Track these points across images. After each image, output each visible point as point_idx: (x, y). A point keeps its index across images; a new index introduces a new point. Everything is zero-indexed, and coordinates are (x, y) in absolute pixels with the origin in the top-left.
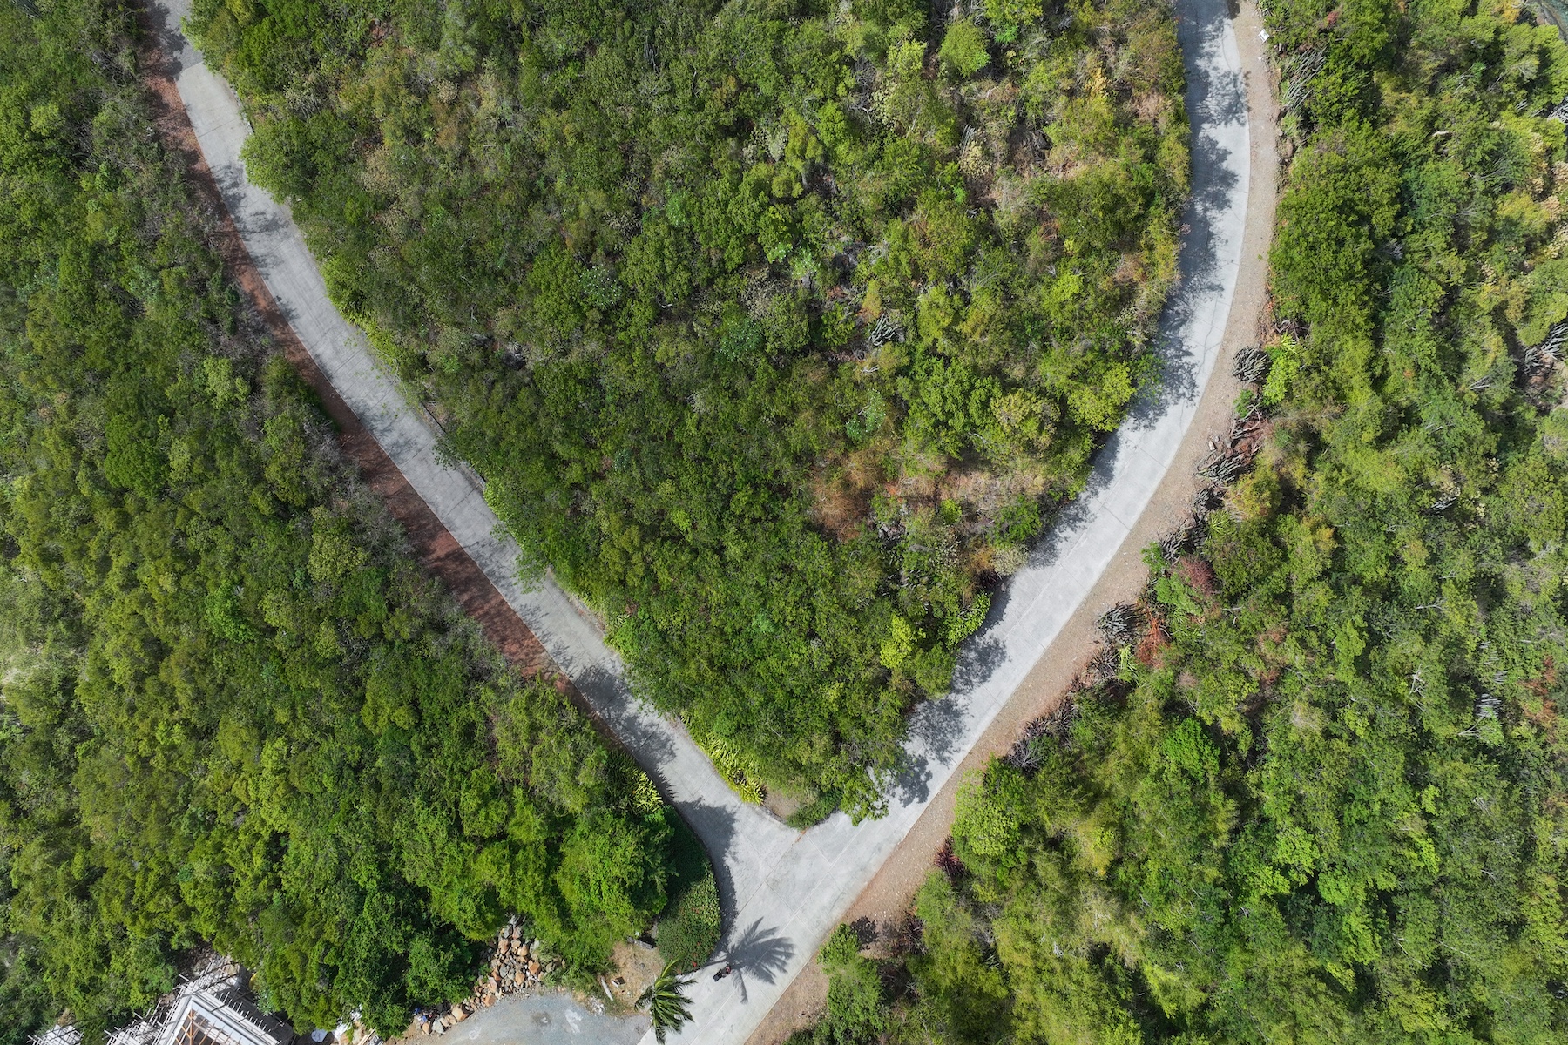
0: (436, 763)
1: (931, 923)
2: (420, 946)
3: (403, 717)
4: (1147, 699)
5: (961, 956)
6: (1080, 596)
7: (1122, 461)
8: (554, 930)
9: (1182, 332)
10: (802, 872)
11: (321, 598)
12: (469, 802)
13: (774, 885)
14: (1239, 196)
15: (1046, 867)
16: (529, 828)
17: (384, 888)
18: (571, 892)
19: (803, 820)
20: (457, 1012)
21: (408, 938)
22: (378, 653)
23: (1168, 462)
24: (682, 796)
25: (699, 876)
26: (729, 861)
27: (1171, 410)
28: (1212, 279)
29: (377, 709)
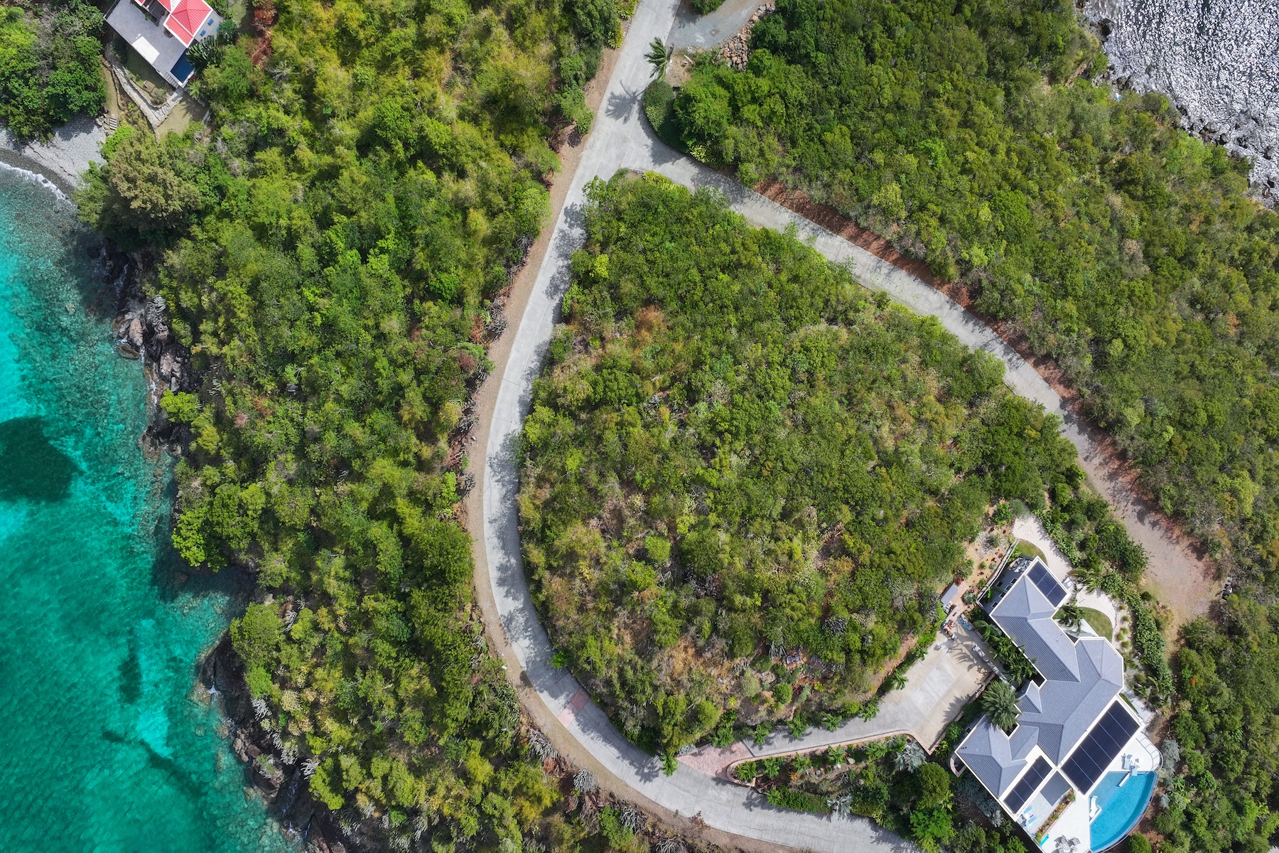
0: (803, 122)
1: (546, 152)
2: (782, 38)
3: (828, 137)
4: (472, 299)
5: (527, 144)
6: (518, 337)
7: (516, 411)
8: (722, 72)
9: (504, 491)
10: (613, 152)
11: (888, 174)
12: (780, 108)
13: (625, 140)
14: (494, 575)
15: (498, 200)
16: (749, 112)
17: (807, 56)
18: (720, 91)
19: (621, 173)
20: (756, 18)
21: (790, 39)
22: (850, 159)
23: (494, 420)
24: (683, 161)
25: (661, 127)
26: (650, 142)
27: (498, 448)
28: (496, 525)
29: (843, 135)
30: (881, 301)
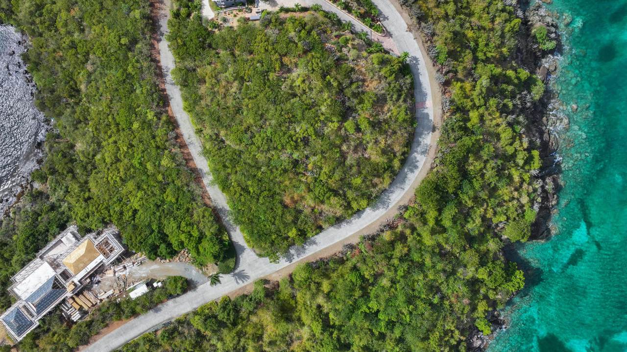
0: (178, 212)
1: (282, 287)
2: (163, 246)
3: (174, 200)
4: (349, 264)
5: (287, 295)
6: (343, 238)
7: (364, 215)
8: (195, 255)
9: (390, 194)
10: (257, 265)
11: (161, 169)
12: (183, 224)
13: (249, 265)
15: (313, 286)
16: (196, 234)
17: (159, 232)
18: (201, 250)
19: (260, 256)
20: (168, 261)
21: (161, 243)
22: (171, 186)
23: (375, 220)
24: (234, 239)
25: (232, 257)
26: (240, 257)
27: (380, 210)
29: (167, 196)
30: (199, 132)
